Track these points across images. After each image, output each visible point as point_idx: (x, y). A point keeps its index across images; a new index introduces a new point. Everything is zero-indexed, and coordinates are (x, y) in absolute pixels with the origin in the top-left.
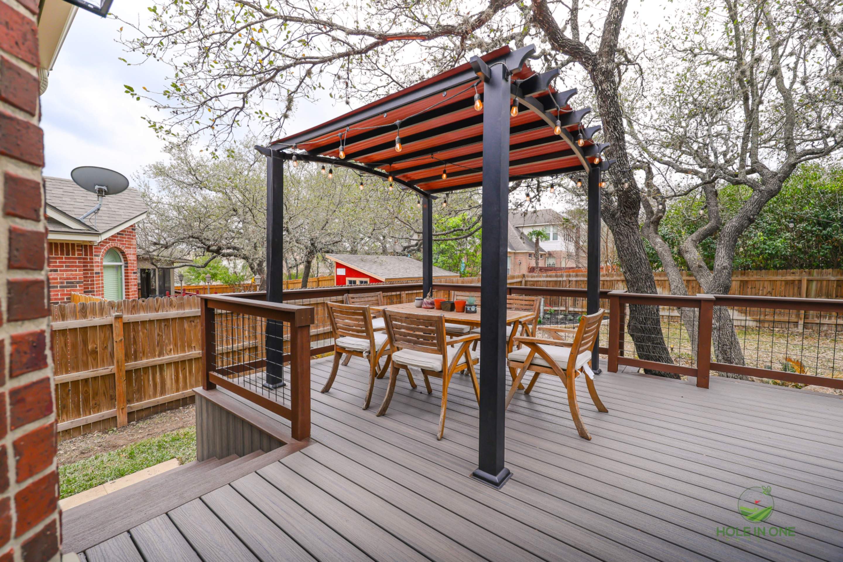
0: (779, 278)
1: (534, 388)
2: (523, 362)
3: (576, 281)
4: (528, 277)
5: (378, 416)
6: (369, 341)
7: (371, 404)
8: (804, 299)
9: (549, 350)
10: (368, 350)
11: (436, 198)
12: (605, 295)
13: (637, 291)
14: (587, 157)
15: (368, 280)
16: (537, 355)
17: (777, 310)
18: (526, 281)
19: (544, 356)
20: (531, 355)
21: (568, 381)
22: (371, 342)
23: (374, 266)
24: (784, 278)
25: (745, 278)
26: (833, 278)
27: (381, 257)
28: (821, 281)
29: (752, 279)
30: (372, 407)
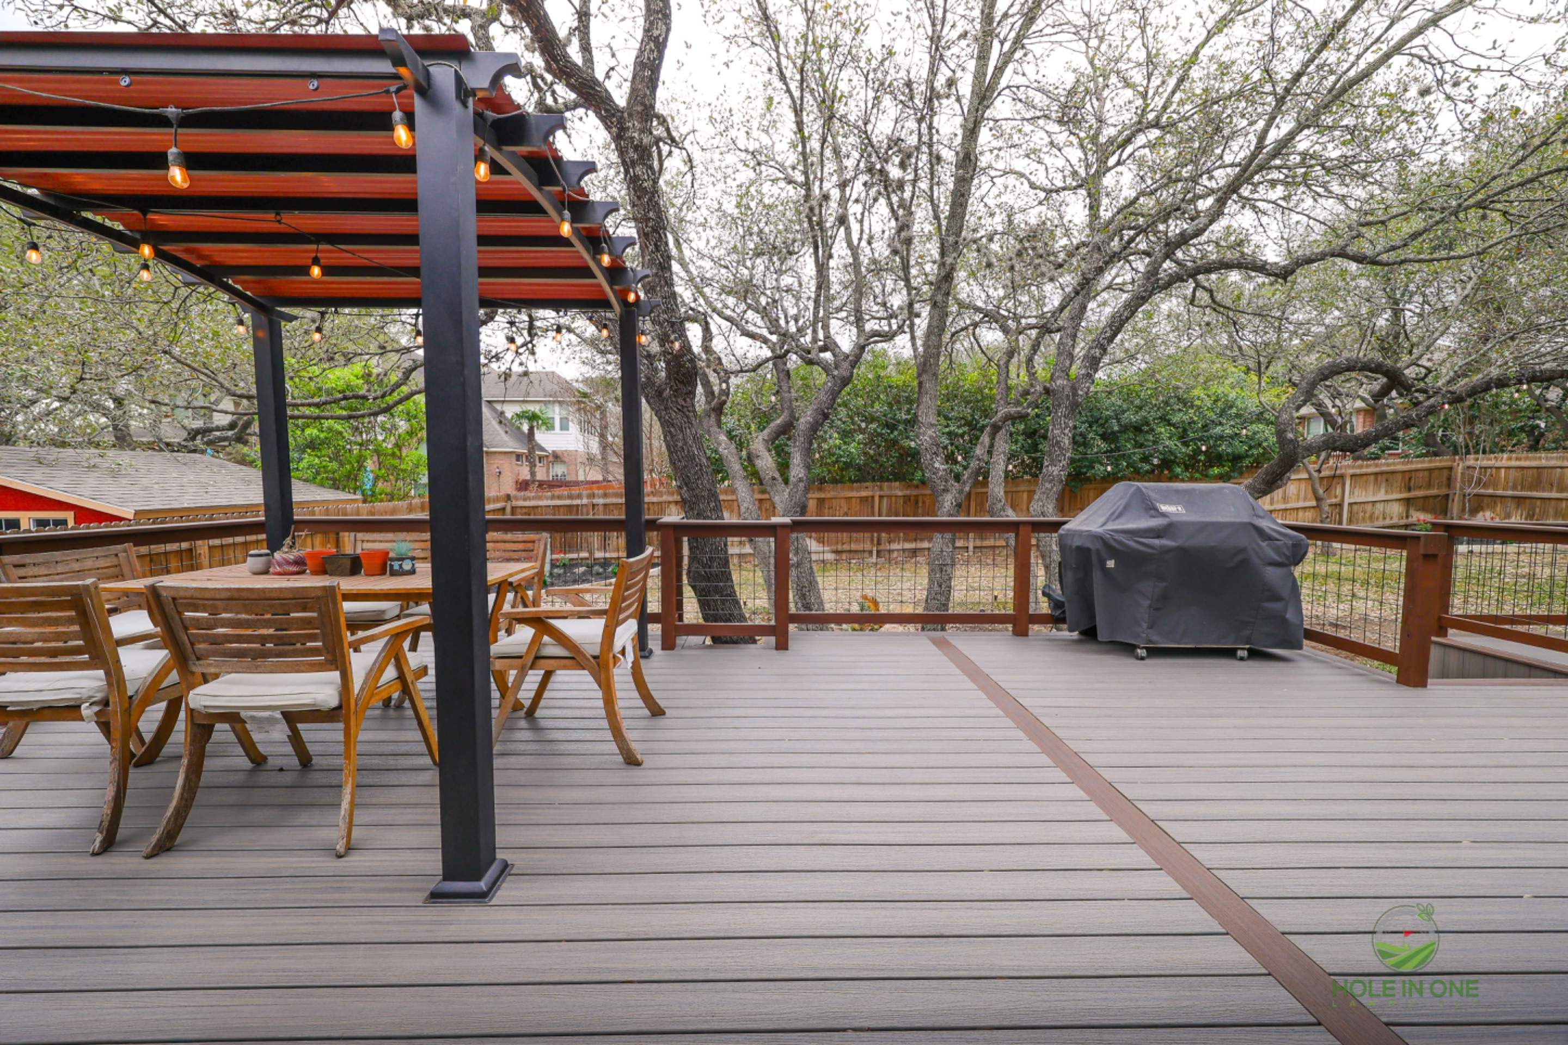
0: (854, 494)
1: (543, 703)
2: (521, 657)
3: (605, 505)
4: (517, 499)
5: (148, 857)
6: (101, 673)
7: (121, 833)
8: (877, 518)
9: (569, 627)
10: (99, 696)
11: (292, 318)
12: (653, 525)
13: (699, 516)
14: (616, 287)
15: (70, 516)
16: (546, 639)
17: (854, 535)
18: (513, 508)
19: (561, 638)
20: (535, 640)
21: (603, 676)
22: (108, 674)
23: (91, 480)
24: (858, 494)
25: (822, 495)
26: (900, 493)
27: (111, 453)
28: (889, 497)
29: (829, 495)
30: (125, 842)
